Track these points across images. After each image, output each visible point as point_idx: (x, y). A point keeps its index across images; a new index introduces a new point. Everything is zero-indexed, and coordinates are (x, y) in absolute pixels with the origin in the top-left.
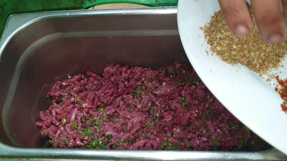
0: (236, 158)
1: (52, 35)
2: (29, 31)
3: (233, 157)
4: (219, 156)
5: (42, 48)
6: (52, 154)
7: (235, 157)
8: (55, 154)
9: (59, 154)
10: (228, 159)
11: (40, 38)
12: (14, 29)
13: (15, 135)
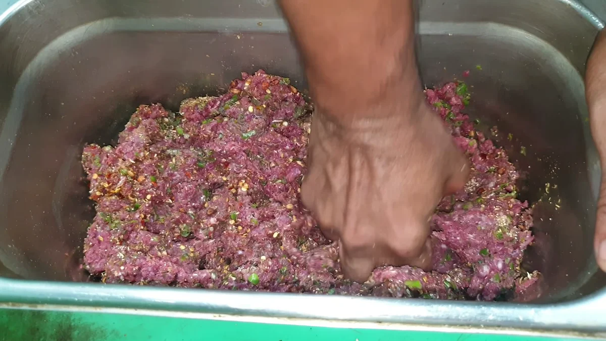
0: (504, 319)
1: (98, 22)
2: (42, 10)
3: (498, 317)
4: (467, 312)
5: (77, 53)
6: (89, 296)
7: (502, 317)
8: (94, 296)
9: (105, 297)
10: (487, 320)
11: (69, 28)
12: (8, 4)
13: (10, 246)
